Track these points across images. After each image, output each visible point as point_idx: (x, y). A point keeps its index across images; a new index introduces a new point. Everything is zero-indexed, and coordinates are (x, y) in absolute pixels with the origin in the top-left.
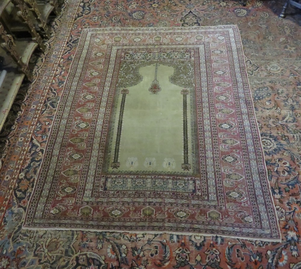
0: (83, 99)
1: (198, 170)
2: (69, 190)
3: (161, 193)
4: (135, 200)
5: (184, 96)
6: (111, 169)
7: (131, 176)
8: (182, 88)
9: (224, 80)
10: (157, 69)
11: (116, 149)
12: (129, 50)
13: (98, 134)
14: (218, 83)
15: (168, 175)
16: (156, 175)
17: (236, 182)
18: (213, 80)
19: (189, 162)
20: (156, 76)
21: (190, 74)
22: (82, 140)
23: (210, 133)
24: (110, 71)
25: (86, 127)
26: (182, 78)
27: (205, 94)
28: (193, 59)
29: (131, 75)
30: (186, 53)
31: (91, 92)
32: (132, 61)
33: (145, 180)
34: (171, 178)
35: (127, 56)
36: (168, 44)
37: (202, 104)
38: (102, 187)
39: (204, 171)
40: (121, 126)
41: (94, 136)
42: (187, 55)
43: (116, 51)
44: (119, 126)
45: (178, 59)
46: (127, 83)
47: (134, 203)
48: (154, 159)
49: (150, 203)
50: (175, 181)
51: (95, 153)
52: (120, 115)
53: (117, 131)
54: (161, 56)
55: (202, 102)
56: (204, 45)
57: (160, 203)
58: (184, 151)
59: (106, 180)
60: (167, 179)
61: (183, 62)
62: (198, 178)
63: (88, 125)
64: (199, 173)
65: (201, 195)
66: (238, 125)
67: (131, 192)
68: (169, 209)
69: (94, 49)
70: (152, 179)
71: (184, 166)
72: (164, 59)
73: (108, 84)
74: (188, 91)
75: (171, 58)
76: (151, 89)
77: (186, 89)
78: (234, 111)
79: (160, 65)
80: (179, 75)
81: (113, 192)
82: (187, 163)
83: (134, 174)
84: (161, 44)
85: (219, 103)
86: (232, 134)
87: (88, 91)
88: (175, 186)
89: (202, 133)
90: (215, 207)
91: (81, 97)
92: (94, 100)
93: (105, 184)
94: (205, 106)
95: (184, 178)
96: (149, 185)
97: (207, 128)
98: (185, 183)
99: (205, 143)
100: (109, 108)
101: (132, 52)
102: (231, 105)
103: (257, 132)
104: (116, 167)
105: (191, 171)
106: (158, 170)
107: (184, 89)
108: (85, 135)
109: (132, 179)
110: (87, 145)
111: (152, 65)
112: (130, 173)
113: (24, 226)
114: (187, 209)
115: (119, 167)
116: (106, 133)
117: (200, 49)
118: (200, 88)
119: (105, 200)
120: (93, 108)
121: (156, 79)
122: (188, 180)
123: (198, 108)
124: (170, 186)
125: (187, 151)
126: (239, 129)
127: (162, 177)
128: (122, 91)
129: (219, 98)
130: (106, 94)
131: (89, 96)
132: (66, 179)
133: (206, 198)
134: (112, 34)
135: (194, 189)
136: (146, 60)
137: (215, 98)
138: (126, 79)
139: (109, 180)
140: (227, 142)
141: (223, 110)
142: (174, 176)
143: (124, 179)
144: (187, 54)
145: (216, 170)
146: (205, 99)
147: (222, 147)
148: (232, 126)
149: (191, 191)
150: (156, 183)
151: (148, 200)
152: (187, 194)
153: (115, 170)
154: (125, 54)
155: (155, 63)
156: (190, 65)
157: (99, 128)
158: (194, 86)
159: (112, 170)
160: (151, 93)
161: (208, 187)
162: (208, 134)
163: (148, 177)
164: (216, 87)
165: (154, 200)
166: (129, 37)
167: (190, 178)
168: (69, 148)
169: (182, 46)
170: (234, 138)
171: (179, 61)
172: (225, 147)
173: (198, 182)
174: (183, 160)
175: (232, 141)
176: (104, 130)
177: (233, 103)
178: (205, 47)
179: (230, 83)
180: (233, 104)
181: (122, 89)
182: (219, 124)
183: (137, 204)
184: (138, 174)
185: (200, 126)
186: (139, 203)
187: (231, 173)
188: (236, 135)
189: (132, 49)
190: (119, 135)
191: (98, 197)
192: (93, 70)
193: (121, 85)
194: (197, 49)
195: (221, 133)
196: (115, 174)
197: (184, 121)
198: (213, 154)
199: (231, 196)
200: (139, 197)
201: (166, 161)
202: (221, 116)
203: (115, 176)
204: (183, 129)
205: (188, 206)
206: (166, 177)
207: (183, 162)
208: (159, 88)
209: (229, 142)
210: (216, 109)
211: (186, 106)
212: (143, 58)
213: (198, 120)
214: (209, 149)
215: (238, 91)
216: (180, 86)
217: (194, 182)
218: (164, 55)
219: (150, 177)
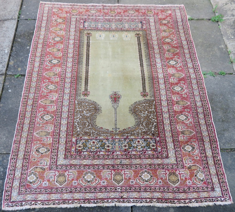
0: (183, 87)
1: (80, 32)
2: (164, 22)
3: (105, 21)
4: (121, 17)
5: (87, 89)
6: (141, 33)
7: (126, 29)
8: (88, 98)
9: (45, 107)
10: (116, 125)
11: (140, 45)
12: (153, 155)
13: (157, 56)
14: (52, 104)
15: (101, 30)
16: (110, 30)
17: (56, 27)
18: (56, 108)
19: (86, 37)
20: (116, 113)
21: (79, 116)
22: (168, 51)
23: (68, 56)
24: (167, 121)
25: (170, 61)
26: (88, 110)
27: (67, 91)
28: (74, 140)
29: (143, 116)
30: (82, 149)
31: (178, 93)
32: (145, 137)
33: (117, 27)
34: (99, 29)
35: (153, 146)
36: (103, 166)
37: (71, 81)
38: (144, 23)
39: (77, 32)
40: (140, 62)
41: (160, 54)
42: (80, 145)
43: (170, 155)
44: (142, 62)
45: (91, 139)
46: (145, 105)
47: (122, 16)
48: (111, 39)
49: (112, 16)
50: (96, 27)
51: (155, 43)
52: (143, 71)
53: (143, 58)
54: (112, 145)
55: (71, 82)
56: (56, 165)
57: (106, 16)
58: (89, 44)
59: (142, 28)
60: (101, 28)
61: (86, 133)
62: (81, 28)
63: (168, 62)
64: (80, 31)
65: (80, 20)
66: (45, 62)
67: (124, 21)
68: (101, 14)
69: (198, 158)
70: (112, 28)
71: (90, 35)
72: (107, 139)
73: (164, 103)
74: (83, 95)
75: (99, 142)
76: (119, 98)
77: (85, 98)
78: (44, 74)
79: (112, 130)
80: (91, 115)
81: (136, 21)
82: (88, 37)
83: (124, 30)
84: (113, 166)
85: (56, 82)
86: (51, 56)
87: (182, 95)
88: (97, 24)
89: (74, 56)
90: (73, 15)
91: (186, 88)
92: (172, 85)
93: (142, 25)
94: (68, 79)
95: (90, 28)
96: (113, 25)
97: (70, 60)
98: (90, 26)
99: (74, 49)
100: (155, 77)
101: (149, 152)
102: (45, 81)
103: (31, 57)
104: (138, 34)
105: (86, 32)
106: (108, 32)
107: (87, 98)
108: (168, 55)
109: (125, 28)
110: (163, 48)
111: (121, 129)
112: (127, 31)
113: (183, 7)
114: (90, 14)
115: (135, 34)
116: (151, 57)
117: (63, 156)
118: (71, 98)
119: (140, 17)
120: (170, 77)
121: (115, 109)
122: (88, 27)
123: (75, 77)
124: (100, 25)
125: (87, 44)
126: (44, 59)
127: (105, 29)
128: (148, 95)
129: (54, 87)
130: (163, 92)
131: (178, 90)
132: (169, 28)
133: (77, 19)
134: (184, 192)
135: (85, 23)
136: (129, 137)
137: (58, 87)
138: (147, 110)
139: (140, 27)
140: (56, 50)
141: (53, 75)
142: (97, 29)
143: (130, 27)
144: (80, 147)
145: (68, 33)
146: (68, 85)
147: (61, 46)
148: (50, 61)
149: (86, 22)
150: (109, 26)
151: (113, 18)
152: (89, 20)
153: (138, 33)
154: (157, 148)
155: (118, 132)
156: (78, 130)
157: (158, 60)
158: (76, 101)
159: (139, 32)
160: (119, 93)
161: (76, 24)
162: (70, 55)
163: (114, 29)
164: (54, 99)
165: (110, 17)
166: (159, 183)
167: (87, 28)
168: (176, 46)
169: (85, 162)
170: (50, 52)
171: (90, 135)
172: (59, 47)
173: (82, 26)
174: (90, 39)
175: (52, 51)
176: (154, 59)
177: (42, 82)
178: (57, 161)
179: (40, 104)
180: (43, 80)
181: (148, 98)
182: (60, 63)
183: (120, 15)
184: (121, 30)
185: (76, 61)
186: (119, 16)
187: (59, 31)
188: (49, 55)
189: (149, 158)
190: (141, 56)
191: (144, 18)
192: (186, 122)
193: (150, 103)
194: (67, 156)
195: (59, 56)
196: (137, 30)
197: (88, 66)
198: (69, 42)
199: (62, 20)
200: (119, 19)
201: (103, 38)
202: (56, 70)
203: (137, 29)
204: (90, 59)
205: (89, 15)
206: (102, 29)
207: (90, 37)
208: (111, 98)
209: (55, 50)
210: (59, 76)
211: (86, 79)
212: (133, 141)
213: (76, 66)
214: (71, 45)
215: (35, 94)
216: (90, 100)
217: (84, 26)
218: (108, 146)
219: (113, 29)
